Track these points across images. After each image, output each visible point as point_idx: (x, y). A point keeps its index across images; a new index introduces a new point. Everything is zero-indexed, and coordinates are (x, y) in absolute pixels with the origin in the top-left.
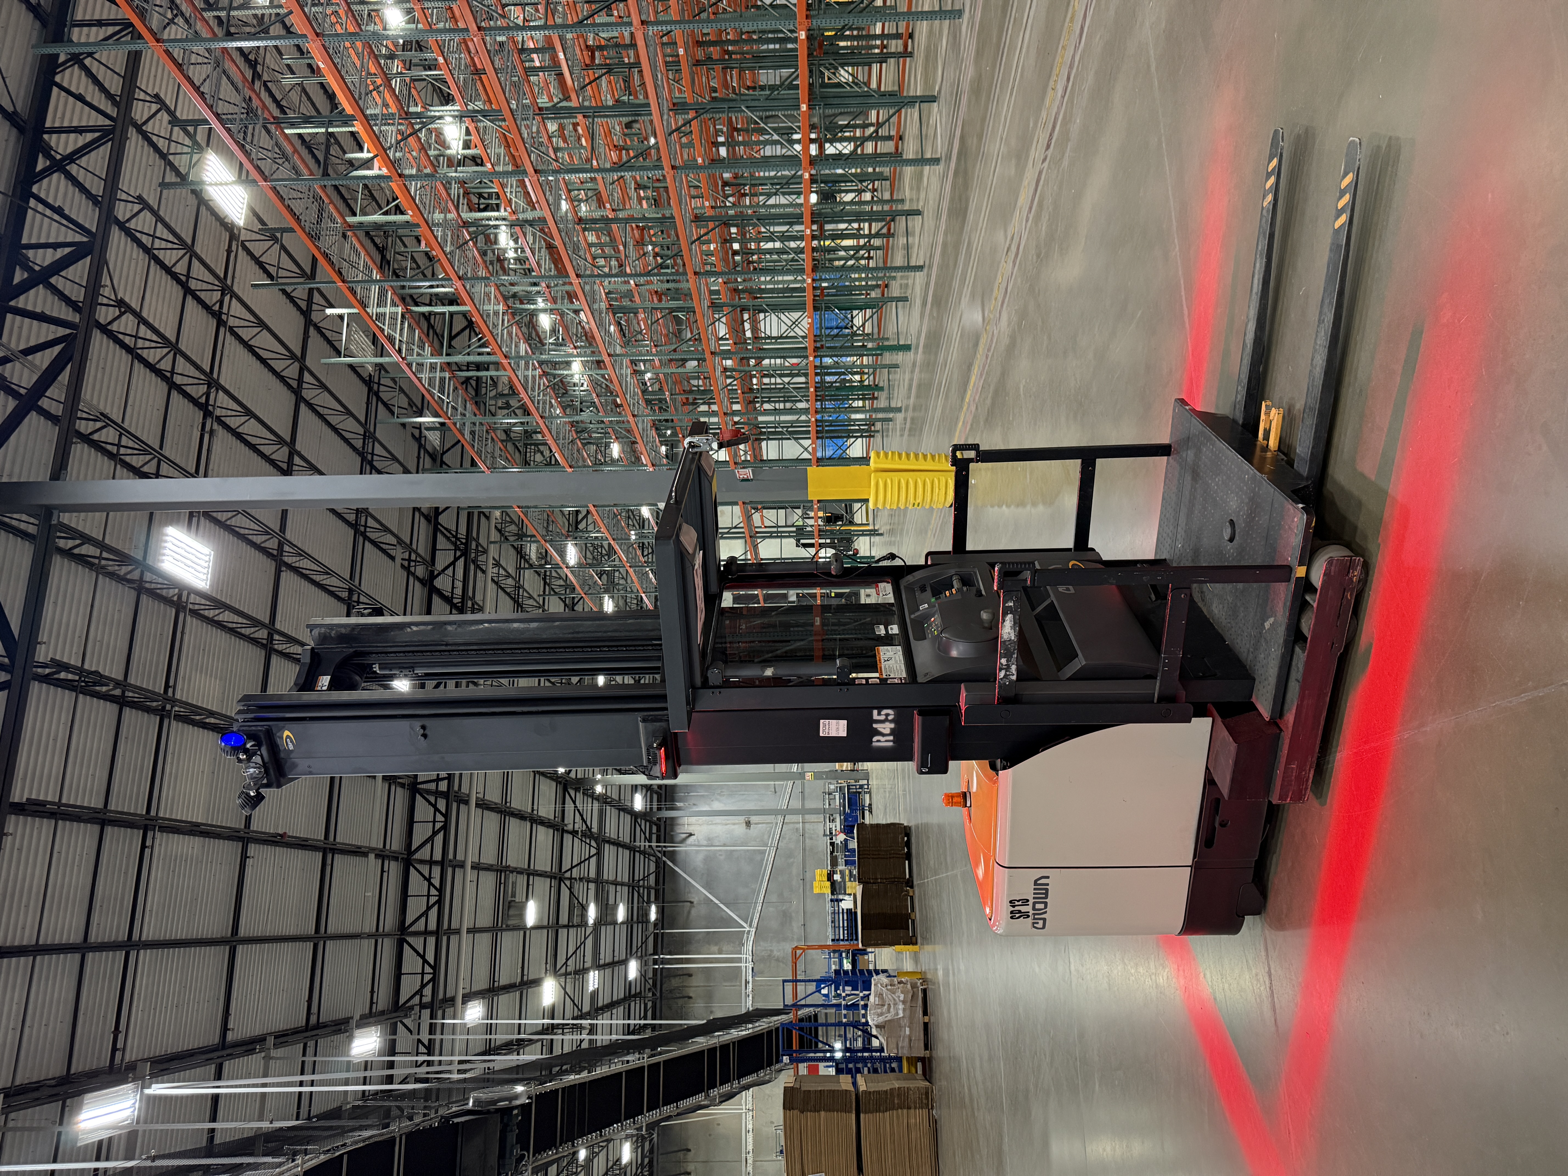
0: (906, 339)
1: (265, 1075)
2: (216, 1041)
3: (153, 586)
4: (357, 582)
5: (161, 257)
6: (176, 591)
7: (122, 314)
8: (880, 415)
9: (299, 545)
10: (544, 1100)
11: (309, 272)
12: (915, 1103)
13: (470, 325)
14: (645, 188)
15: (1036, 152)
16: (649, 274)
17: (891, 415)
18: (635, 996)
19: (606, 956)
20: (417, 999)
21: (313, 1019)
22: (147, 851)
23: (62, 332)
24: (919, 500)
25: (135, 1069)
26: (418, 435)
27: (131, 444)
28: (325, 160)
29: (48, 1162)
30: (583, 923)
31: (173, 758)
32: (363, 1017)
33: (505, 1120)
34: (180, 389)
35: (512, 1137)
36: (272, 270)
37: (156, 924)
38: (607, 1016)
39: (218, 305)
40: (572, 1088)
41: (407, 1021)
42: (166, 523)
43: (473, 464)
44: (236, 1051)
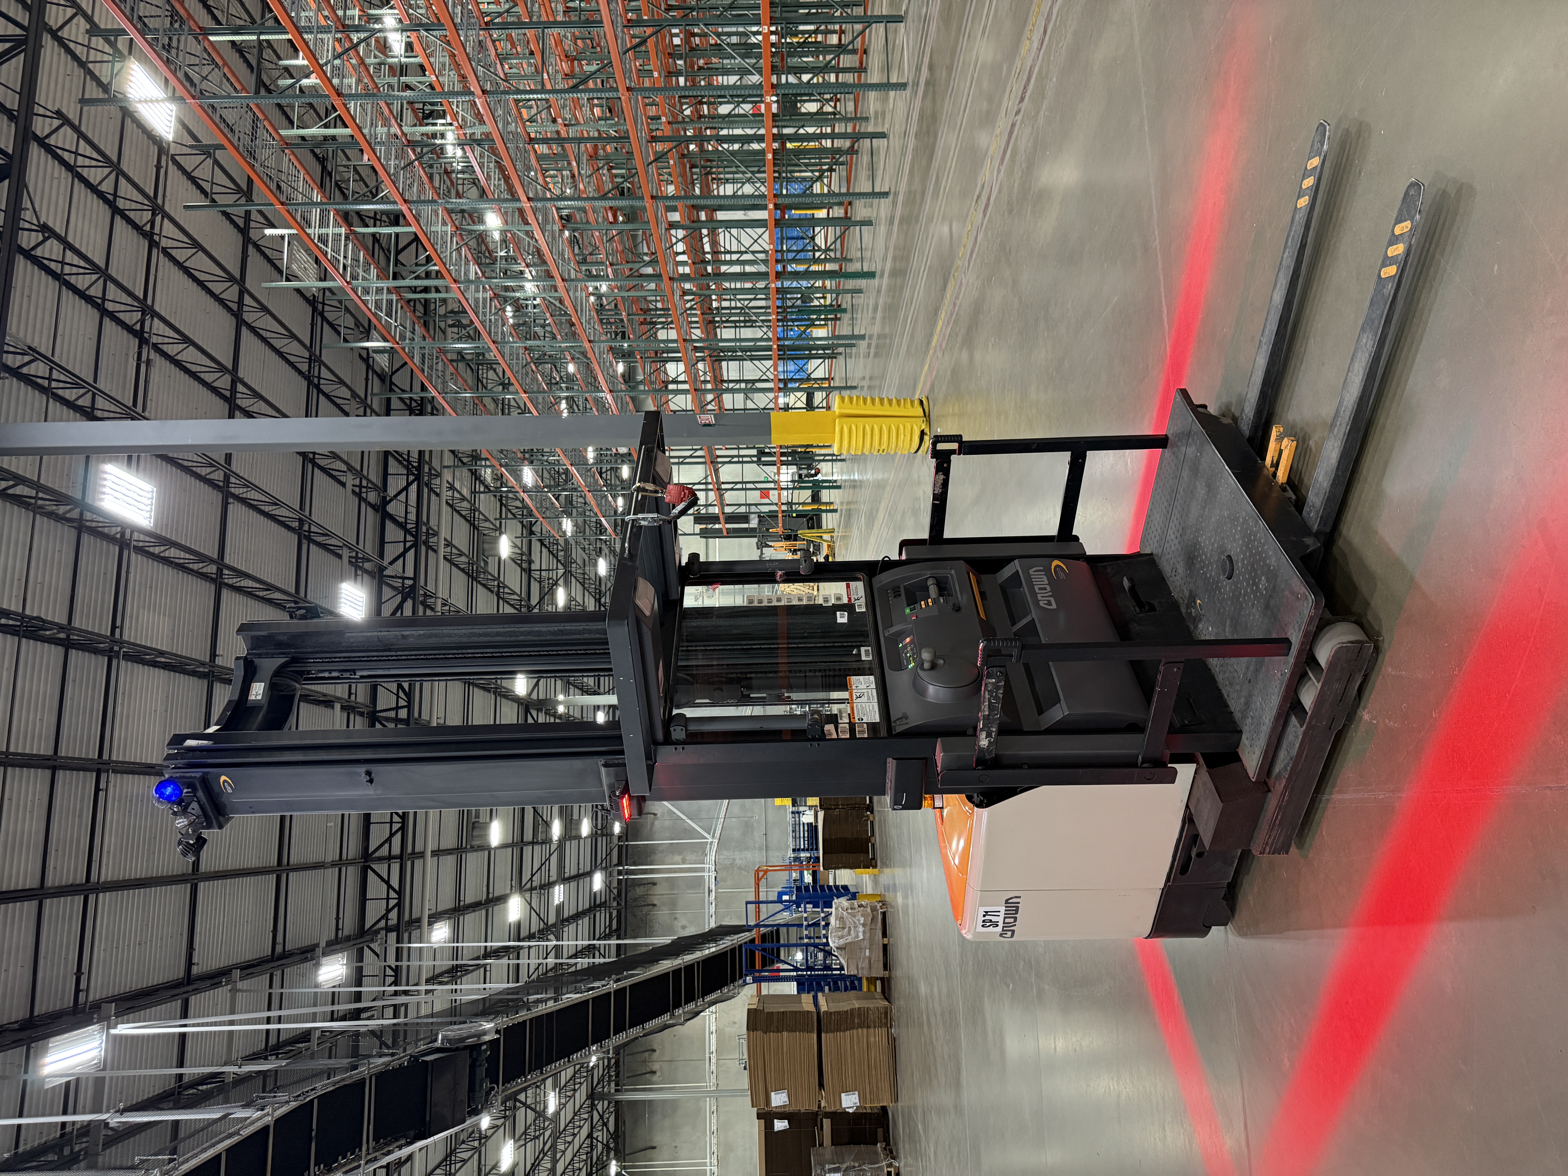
0: (871, 266)
1: (232, 1012)
2: (182, 975)
3: (94, 524)
4: (307, 513)
5: (85, 175)
6: (119, 529)
7: (46, 239)
9: (246, 477)
10: (512, 1033)
11: (245, 188)
12: (874, 1021)
13: (416, 239)
16: (604, 197)
17: (854, 342)
18: (600, 906)
19: (570, 869)
20: (382, 924)
21: (279, 949)
22: (102, 795)
24: (884, 446)
25: (100, 1008)
26: (366, 357)
27: (62, 378)
28: (259, 63)
29: (14, 1117)
30: (548, 841)
31: (123, 699)
32: (329, 944)
33: (475, 1056)
34: (112, 316)
35: (481, 1071)
36: (206, 186)
37: (114, 864)
38: (572, 927)
39: (149, 225)
40: (539, 1018)
41: (374, 946)
42: (104, 461)
43: (423, 388)
44: (202, 985)
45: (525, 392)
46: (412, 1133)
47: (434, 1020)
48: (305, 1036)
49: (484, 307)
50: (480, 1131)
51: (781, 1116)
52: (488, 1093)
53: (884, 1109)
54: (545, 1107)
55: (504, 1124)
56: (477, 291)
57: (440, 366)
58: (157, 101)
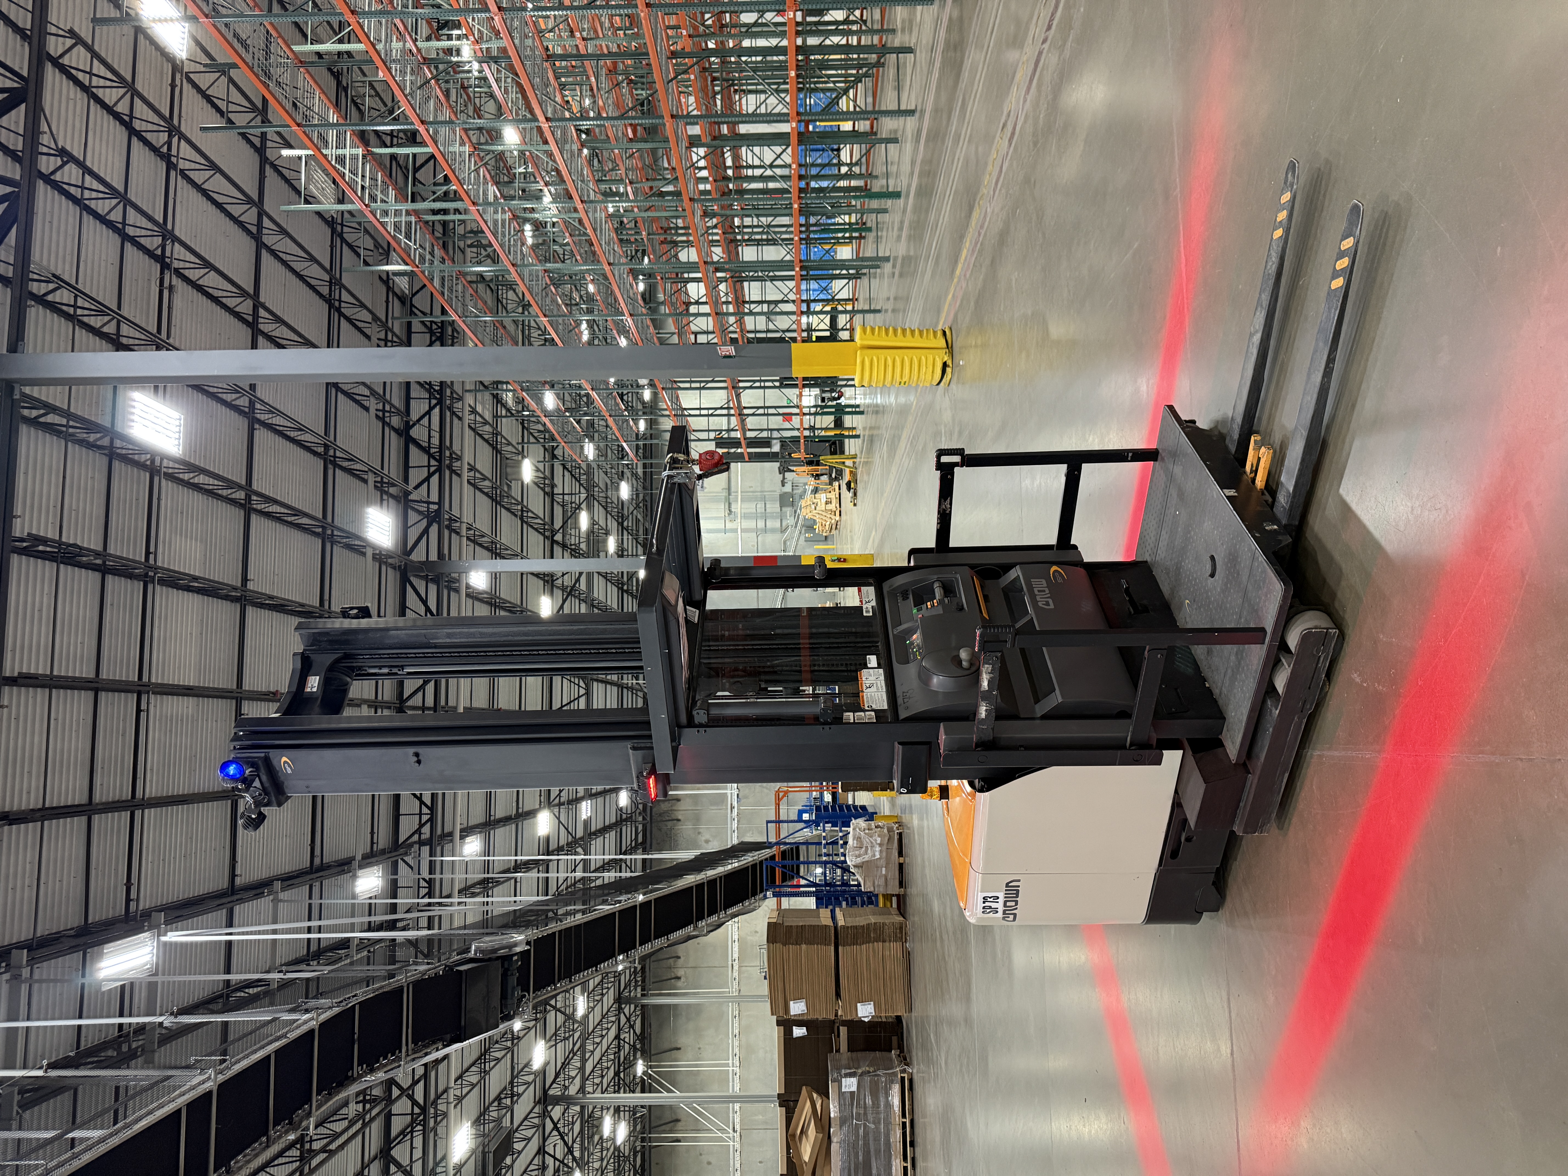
0: (896, 186)
1: (275, 922)
2: (226, 886)
3: (124, 452)
4: (332, 438)
5: (100, 95)
6: (149, 456)
7: (64, 164)
8: (867, 263)
9: (270, 403)
10: (542, 945)
11: (260, 107)
12: (890, 936)
13: (432, 157)
16: (622, 117)
18: (626, 820)
20: (416, 838)
21: (317, 861)
22: (143, 715)
23: (4, 190)
24: (906, 379)
25: (150, 916)
27: (87, 305)
29: (74, 1018)
31: (160, 622)
32: (365, 857)
33: (506, 966)
34: (133, 241)
35: (513, 980)
36: (222, 105)
37: (157, 782)
38: (600, 840)
39: (166, 147)
40: (568, 930)
41: (408, 859)
42: (131, 389)
43: (444, 312)
44: (245, 895)
45: (545, 316)
46: (448, 1037)
47: (466, 932)
48: (345, 944)
49: (503, 226)
50: (513, 1032)
51: (800, 1024)
52: (520, 1000)
53: (899, 1019)
54: (574, 1010)
55: (535, 1026)
56: (496, 212)
57: (460, 287)
58: (172, 20)
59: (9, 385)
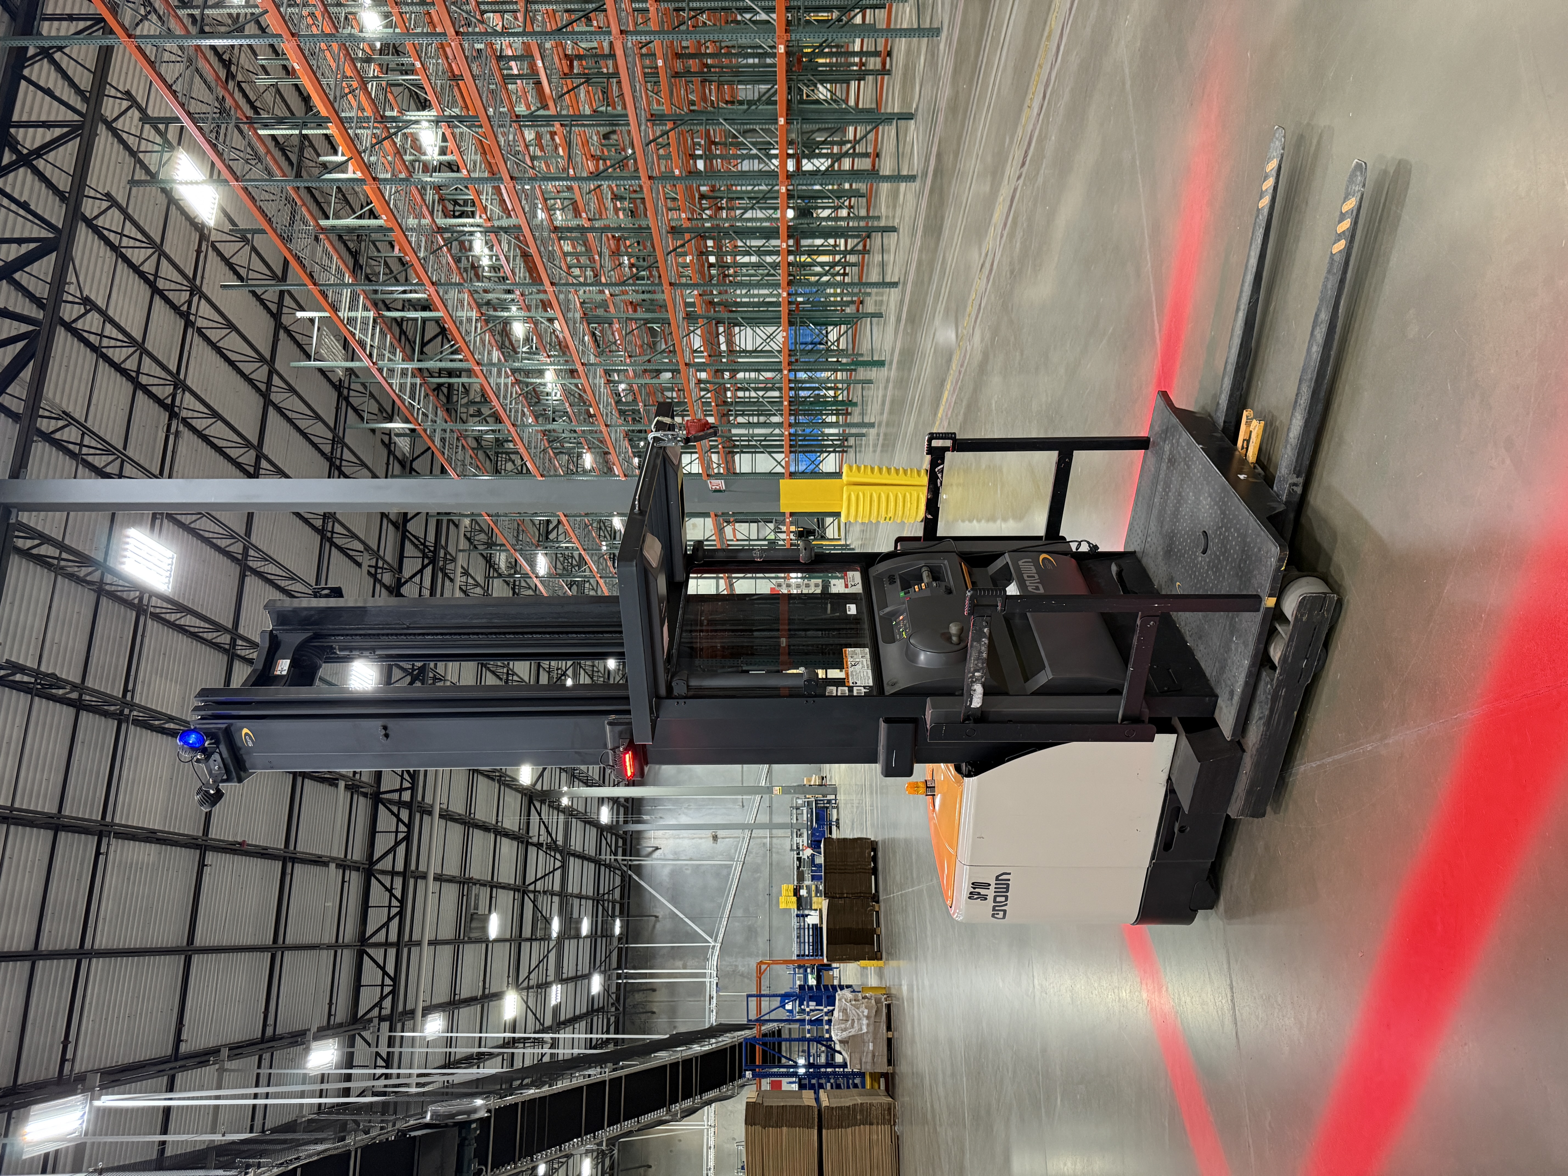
0: (880, 355)
1: (219, 1087)
2: (169, 1052)
3: (113, 588)
5: (129, 255)
6: (138, 593)
7: (87, 312)
8: (854, 431)
9: (265, 550)
10: (504, 1114)
11: (280, 275)
12: (877, 1118)
13: (443, 332)
14: (621, 198)
15: (1011, 170)
16: (624, 283)
17: (864, 431)
18: (598, 1010)
19: (569, 970)
20: (376, 1012)
21: (269, 1031)
22: (102, 858)
23: (24, 328)
24: (891, 514)
25: (84, 1080)
26: (387, 441)
27: (93, 444)
28: (298, 163)
30: (547, 938)
31: (130, 765)
32: (320, 1029)
33: (463, 1134)
34: (145, 389)
35: (470, 1150)
36: (243, 272)
37: (109, 932)
38: (569, 1031)
39: (186, 305)
40: (532, 1100)
41: (366, 1034)
42: (128, 527)
43: (443, 470)
44: (190, 1063)
56: (499, 375)
57: (460, 450)
59: (7, 509)
